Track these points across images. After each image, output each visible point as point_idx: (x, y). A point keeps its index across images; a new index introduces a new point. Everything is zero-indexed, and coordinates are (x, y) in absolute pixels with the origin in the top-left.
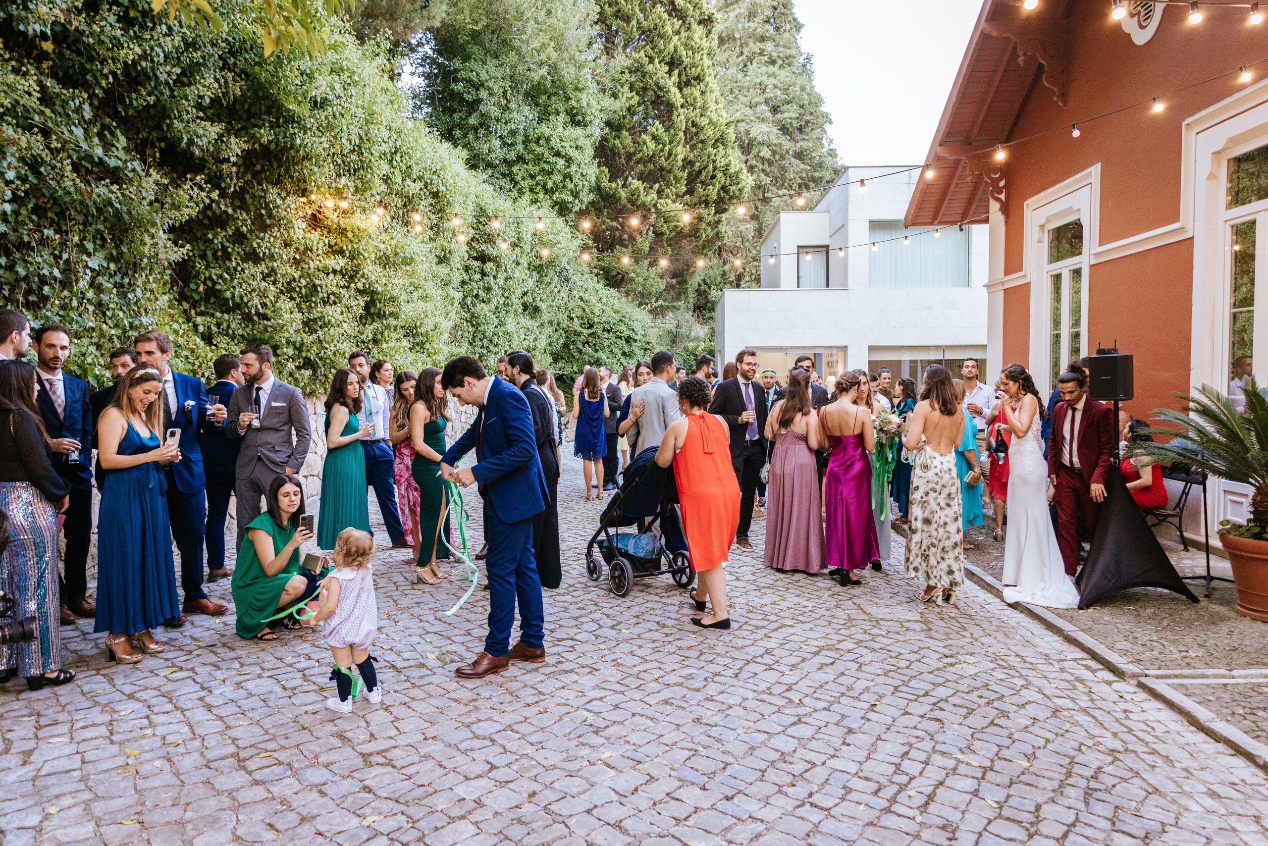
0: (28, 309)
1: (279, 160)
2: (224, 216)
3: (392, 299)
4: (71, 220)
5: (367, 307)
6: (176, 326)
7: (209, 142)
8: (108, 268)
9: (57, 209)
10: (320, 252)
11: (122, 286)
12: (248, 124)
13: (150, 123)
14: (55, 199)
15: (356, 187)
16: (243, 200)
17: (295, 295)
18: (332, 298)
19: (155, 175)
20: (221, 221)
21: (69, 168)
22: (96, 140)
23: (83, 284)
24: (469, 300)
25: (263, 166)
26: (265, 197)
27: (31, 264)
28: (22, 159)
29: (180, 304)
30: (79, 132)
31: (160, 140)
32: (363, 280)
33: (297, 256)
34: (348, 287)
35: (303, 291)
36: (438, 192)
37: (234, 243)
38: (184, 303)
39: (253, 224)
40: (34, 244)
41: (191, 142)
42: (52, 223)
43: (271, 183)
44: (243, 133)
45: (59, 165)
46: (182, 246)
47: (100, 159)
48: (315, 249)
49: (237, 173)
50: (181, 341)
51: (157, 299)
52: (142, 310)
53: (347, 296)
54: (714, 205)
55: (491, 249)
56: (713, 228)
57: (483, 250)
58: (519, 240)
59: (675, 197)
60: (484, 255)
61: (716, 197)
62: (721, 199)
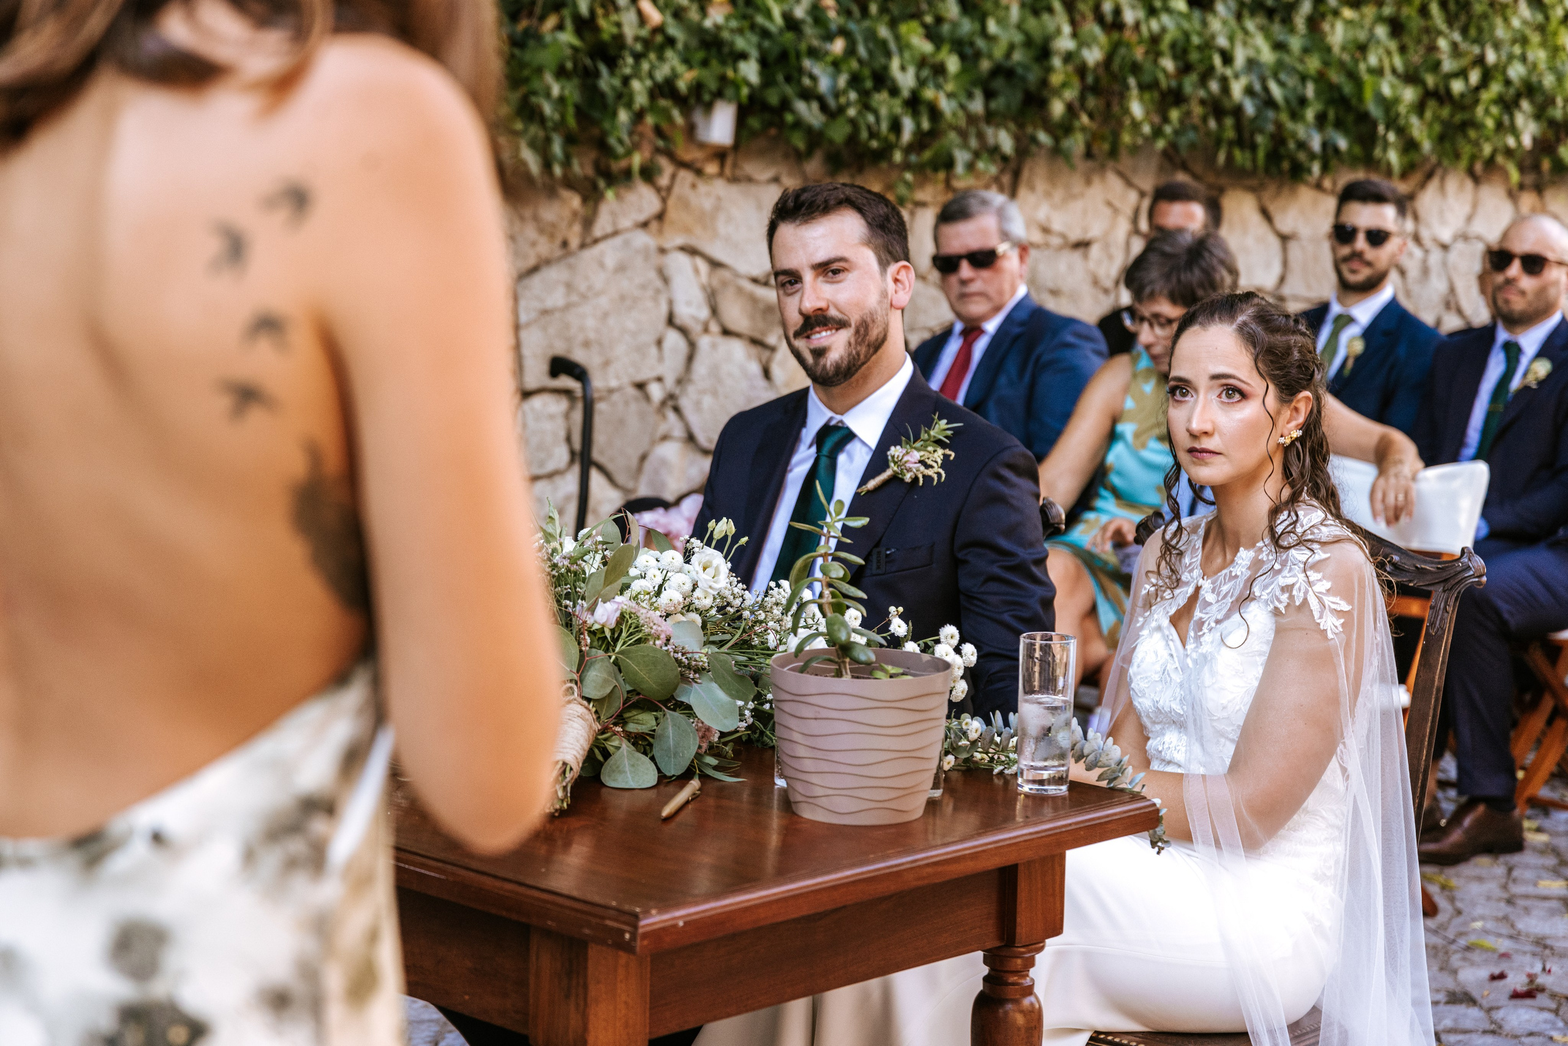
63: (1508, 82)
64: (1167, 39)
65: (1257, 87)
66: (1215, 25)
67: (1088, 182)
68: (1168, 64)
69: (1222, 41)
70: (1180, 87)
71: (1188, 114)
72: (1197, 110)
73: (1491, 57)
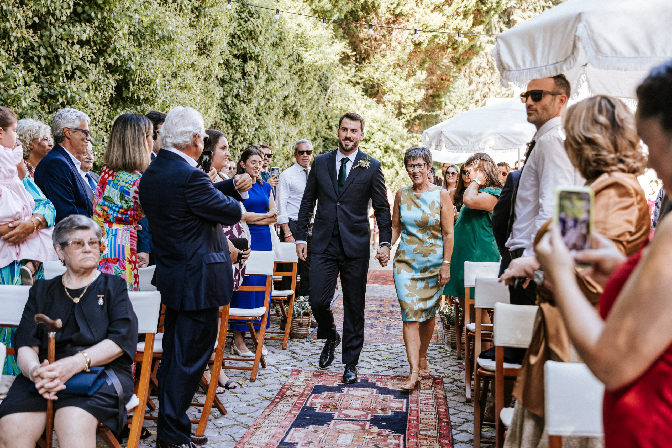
3: (148, 82)
5: (118, 88)
17: (33, 66)
18: (78, 72)
24: (229, 100)
34: (95, 62)
35: (43, 62)
53: (95, 72)
54: (472, 16)
55: (253, 47)
56: (470, 41)
57: (245, 48)
58: (281, 40)
59: (433, 7)
60: (246, 53)
61: (474, 9)
62: (478, 10)
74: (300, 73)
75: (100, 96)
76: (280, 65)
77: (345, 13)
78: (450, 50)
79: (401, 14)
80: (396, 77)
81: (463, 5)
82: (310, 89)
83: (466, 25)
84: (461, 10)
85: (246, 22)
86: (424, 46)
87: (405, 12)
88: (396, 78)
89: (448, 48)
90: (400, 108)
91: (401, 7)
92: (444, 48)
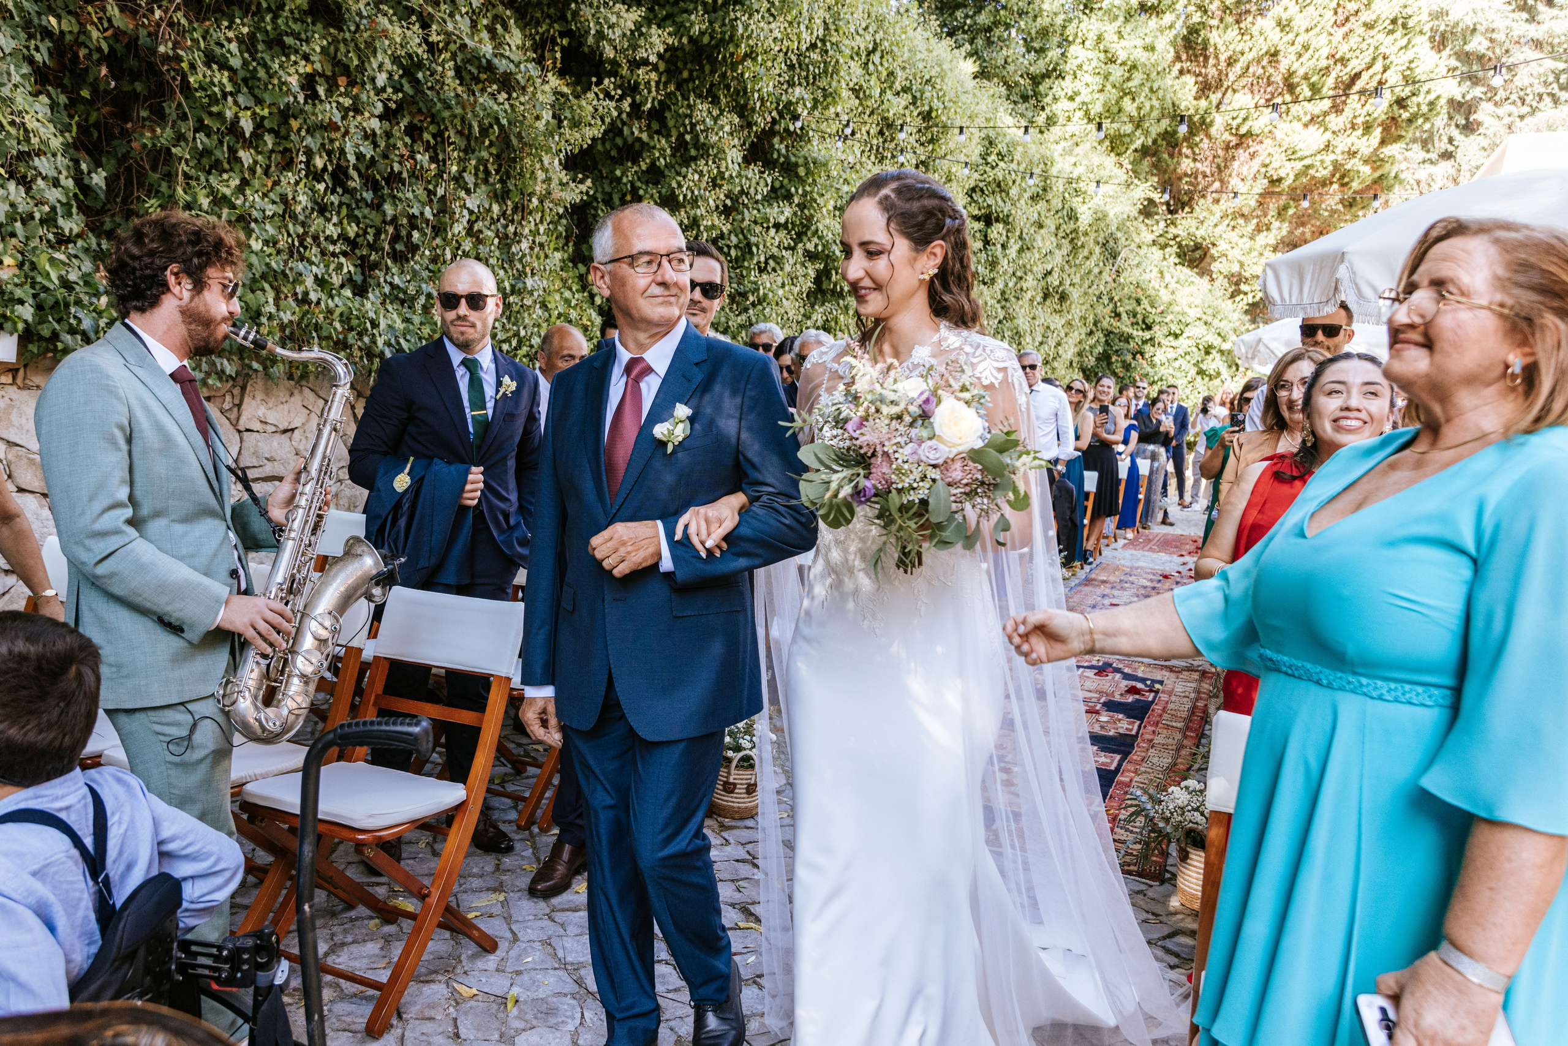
0: (395, 260)
1: (713, 62)
2: (637, 146)
4: (450, 144)
5: (818, 281)
6: (567, 294)
7: (624, 35)
8: (489, 210)
9: (433, 129)
10: (759, 197)
11: (507, 237)
12: (676, 10)
13: (552, 11)
14: (433, 116)
15: (816, 101)
16: (663, 121)
18: (772, 263)
19: (554, 81)
20: (632, 152)
21: (451, 73)
22: (485, 35)
23: (459, 228)
25: (691, 72)
26: (690, 116)
27: (400, 200)
28: (395, 60)
29: (575, 266)
30: (464, 24)
31: (562, 35)
32: (815, 240)
33: (728, 202)
34: (793, 249)
35: (733, 253)
36: (931, 109)
37: (647, 183)
38: (580, 266)
39: (673, 155)
40: (405, 175)
41: (600, 35)
42: (428, 147)
43: (700, 96)
44: (669, 22)
45: (440, 69)
46: (582, 182)
47: (489, 62)
48: (752, 191)
49: (658, 83)
50: (573, 314)
51: (546, 257)
52: (528, 270)
53: (791, 261)
54: (1380, 129)
55: (1001, 203)
56: (1374, 169)
57: (989, 206)
58: (1045, 190)
59: (1309, 117)
60: (991, 213)
61: (1384, 117)
62: (1393, 119)
63: (531, 346)
64: (338, 311)
65: (393, 341)
66: (368, 305)
67: (292, 394)
68: (338, 325)
69: (371, 315)
70: (345, 338)
71: (351, 355)
72: (357, 353)
73: (523, 333)
74: (1072, 237)
75: (796, 290)
76: (1041, 226)
77: (1154, 136)
78: (1335, 186)
79: (1249, 134)
80: (1234, 234)
81: (1364, 112)
82: (1087, 258)
83: (1367, 144)
84: (1360, 120)
85: (993, 168)
86: (1285, 185)
87: (1256, 130)
88: (1233, 236)
89: (1331, 183)
90: (1237, 284)
91: (1249, 123)
92: (1325, 183)
